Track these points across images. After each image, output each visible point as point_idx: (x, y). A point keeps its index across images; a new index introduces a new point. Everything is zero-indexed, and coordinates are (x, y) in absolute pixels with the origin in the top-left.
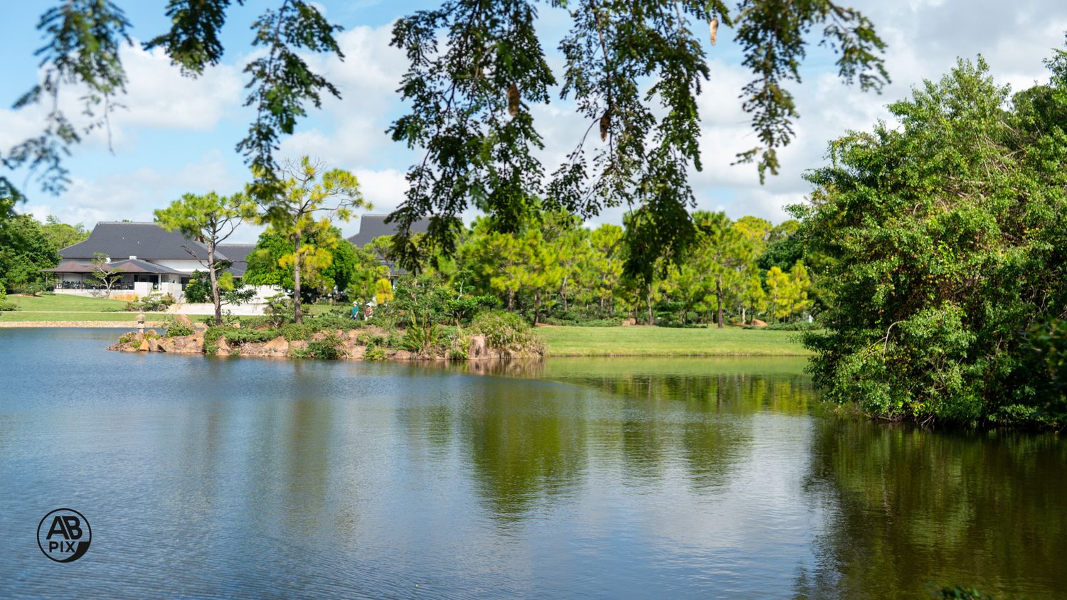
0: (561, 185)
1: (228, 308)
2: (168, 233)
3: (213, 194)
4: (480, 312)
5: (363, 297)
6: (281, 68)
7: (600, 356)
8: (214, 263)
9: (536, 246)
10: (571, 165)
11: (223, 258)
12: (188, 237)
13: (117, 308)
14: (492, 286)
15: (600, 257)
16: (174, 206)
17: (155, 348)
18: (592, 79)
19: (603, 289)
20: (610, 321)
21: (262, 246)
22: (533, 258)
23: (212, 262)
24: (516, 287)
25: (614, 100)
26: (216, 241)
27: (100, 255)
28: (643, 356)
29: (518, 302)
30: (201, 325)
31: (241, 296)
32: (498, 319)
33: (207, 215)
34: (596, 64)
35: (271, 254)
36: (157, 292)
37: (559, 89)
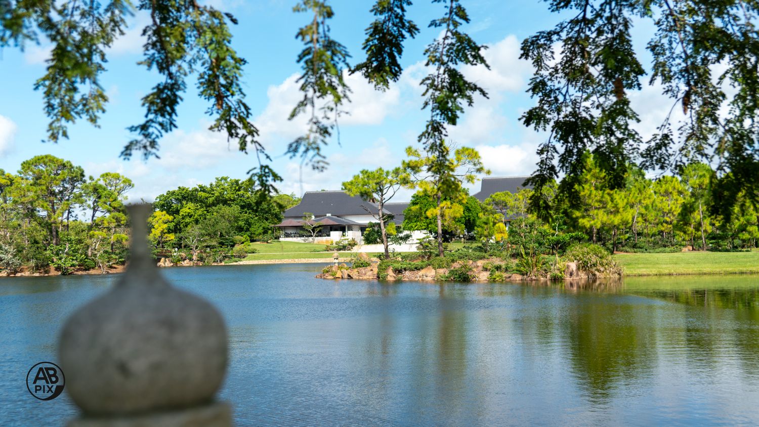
0: (654, 150)
1: (394, 247)
2: (352, 198)
3: (381, 169)
4: (572, 244)
5: (486, 236)
6: (446, 80)
7: (666, 275)
8: (383, 217)
9: (612, 195)
10: (661, 135)
11: (389, 213)
12: (365, 200)
13: (320, 250)
14: (580, 225)
15: (662, 200)
16: (355, 179)
17: (346, 276)
18: (674, 69)
19: (665, 225)
20: (672, 248)
21: (414, 204)
22: (610, 203)
23: (381, 216)
24: (599, 225)
25: (692, 83)
26: (383, 201)
27: (307, 214)
28: (699, 274)
29: (599, 236)
30: (375, 259)
31: (401, 238)
32: (585, 249)
33: (377, 184)
34: (677, 57)
35: (421, 208)
36: (345, 238)
37: (648, 78)
